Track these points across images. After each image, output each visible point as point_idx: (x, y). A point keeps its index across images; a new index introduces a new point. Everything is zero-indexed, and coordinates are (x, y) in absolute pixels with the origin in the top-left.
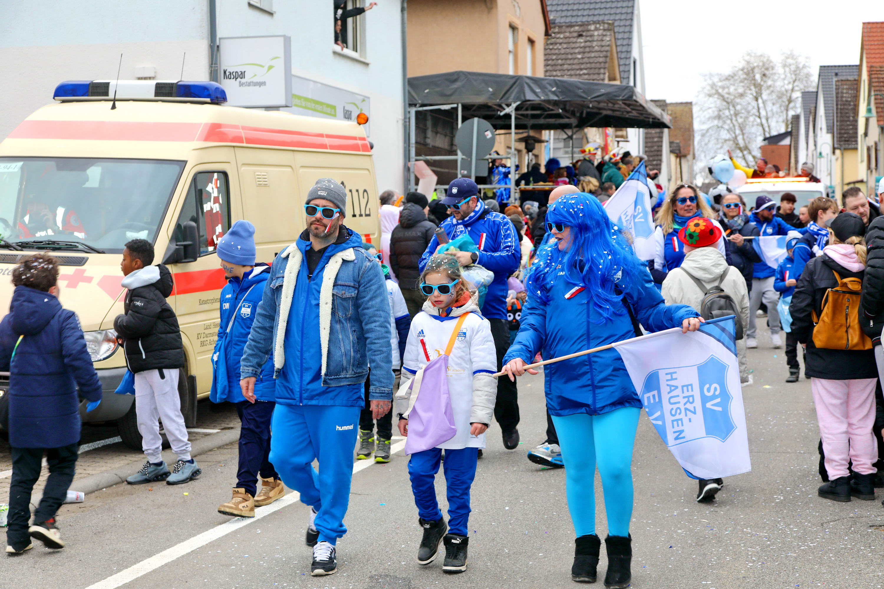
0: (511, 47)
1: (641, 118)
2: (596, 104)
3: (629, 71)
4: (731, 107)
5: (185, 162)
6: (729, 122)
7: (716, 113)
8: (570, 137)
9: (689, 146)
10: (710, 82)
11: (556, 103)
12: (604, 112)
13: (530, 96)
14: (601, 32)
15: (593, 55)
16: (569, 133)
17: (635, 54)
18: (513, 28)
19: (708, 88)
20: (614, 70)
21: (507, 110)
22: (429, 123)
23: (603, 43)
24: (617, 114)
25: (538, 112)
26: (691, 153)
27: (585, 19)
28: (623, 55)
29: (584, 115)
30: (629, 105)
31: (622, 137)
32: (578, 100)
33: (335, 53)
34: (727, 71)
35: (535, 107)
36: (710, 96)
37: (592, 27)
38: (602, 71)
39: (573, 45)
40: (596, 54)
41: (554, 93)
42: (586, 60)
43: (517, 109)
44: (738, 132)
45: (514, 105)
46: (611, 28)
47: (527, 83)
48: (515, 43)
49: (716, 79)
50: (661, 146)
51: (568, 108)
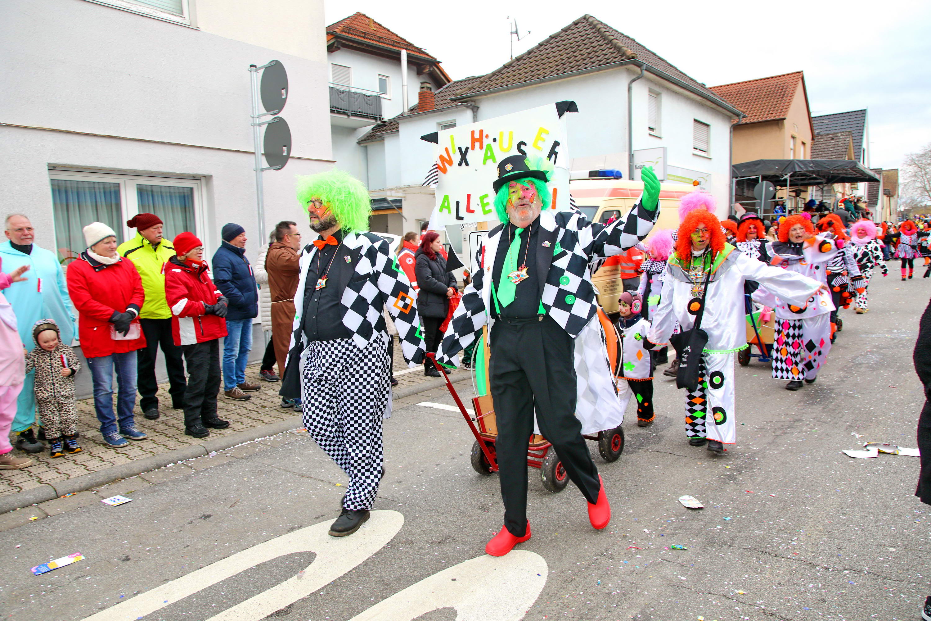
0: (792, 147)
1: (863, 177)
2: (835, 171)
3: (860, 155)
4: (923, 171)
5: (598, 207)
6: (921, 178)
7: (914, 174)
8: (822, 189)
9: (895, 191)
10: (911, 158)
11: (813, 172)
12: (841, 176)
13: (797, 170)
14: (844, 137)
15: (839, 148)
16: (821, 186)
17: (864, 146)
18: (793, 137)
19: (909, 161)
20: (851, 155)
21: (785, 177)
22: (745, 186)
23: (845, 142)
24: (849, 176)
25: (804, 177)
26: (896, 194)
27: (836, 131)
28: (857, 148)
29: (830, 177)
30: (855, 171)
31: (854, 188)
32: (826, 170)
33: (694, 154)
34: (921, 153)
35: (802, 175)
36: (910, 165)
37: (839, 135)
38: (844, 156)
39: (828, 144)
40: (841, 148)
41: (811, 167)
42: (835, 151)
43: (791, 176)
44: (926, 183)
45: (789, 174)
46: (850, 134)
47: (797, 164)
48: (794, 145)
49: (914, 157)
50: (878, 192)
51: (820, 174)
